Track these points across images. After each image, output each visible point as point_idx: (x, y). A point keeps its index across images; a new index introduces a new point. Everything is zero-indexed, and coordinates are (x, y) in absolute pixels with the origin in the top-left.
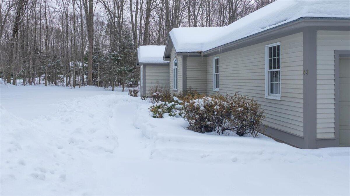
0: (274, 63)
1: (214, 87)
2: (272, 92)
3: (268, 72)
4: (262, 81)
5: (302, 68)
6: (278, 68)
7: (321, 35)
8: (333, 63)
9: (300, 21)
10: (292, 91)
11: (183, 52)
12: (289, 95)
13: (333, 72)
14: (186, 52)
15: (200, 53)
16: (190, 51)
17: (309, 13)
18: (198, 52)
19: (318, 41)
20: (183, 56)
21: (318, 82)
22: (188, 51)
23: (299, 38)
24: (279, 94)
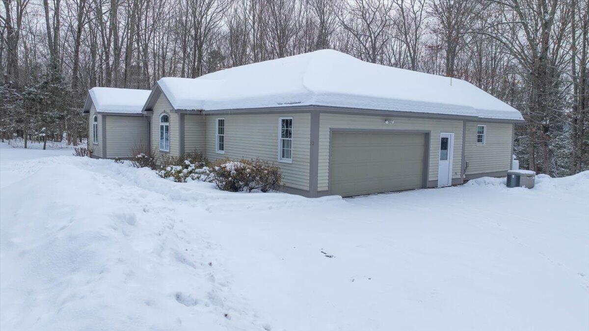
0: (287, 134)
1: (216, 150)
2: (283, 157)
3: (281, 140)
4: (275, 147)
5: (309, 140)
6: (290, 137)
7: (322, 117)
8: (328, 137)
9: (310, 107)
10: (301, 156)
11: (182, 110)
12: (298, 159)
13: (328, 144)
14: (186, 110)
15: (201, 111)
16: (191, 109)
17: (316, 102)
18: (198, 111)
19: (320, 121)
20: (181, 114)
21: (320, 151)
22: (188, 109)
23: (308, 117)
24: (290, 158)
